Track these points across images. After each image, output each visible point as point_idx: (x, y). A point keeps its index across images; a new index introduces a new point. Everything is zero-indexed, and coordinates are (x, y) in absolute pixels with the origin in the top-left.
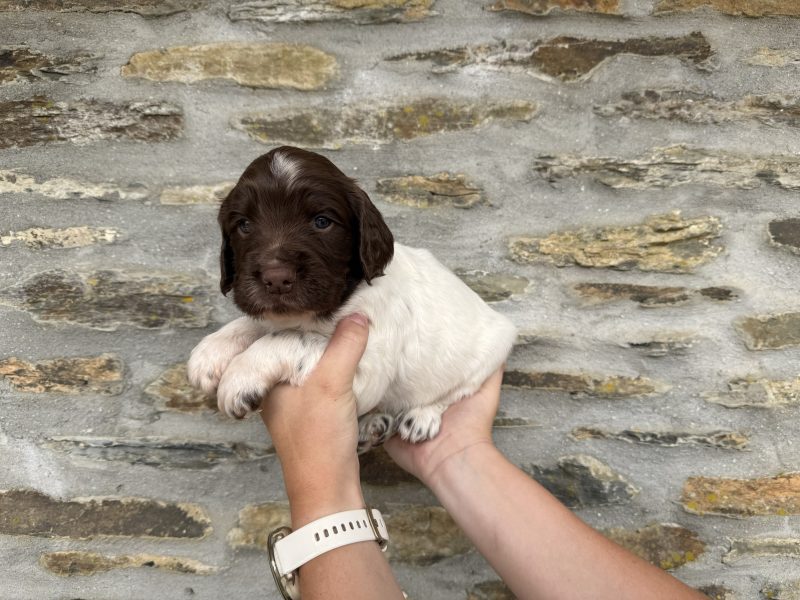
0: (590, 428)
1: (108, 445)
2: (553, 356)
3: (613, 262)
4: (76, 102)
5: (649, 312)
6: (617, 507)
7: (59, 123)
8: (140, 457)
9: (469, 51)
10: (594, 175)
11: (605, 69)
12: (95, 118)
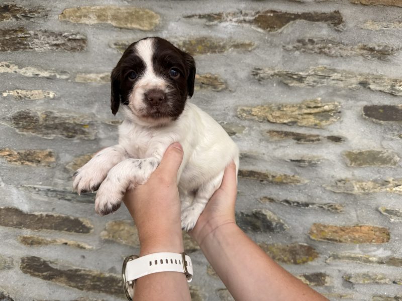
0: (269, 197)
1: (49, 190)
2: (254, 163)
3: (285, 121)
4: (37, 31)
5: (301, 146)
6: (279, 234)
7: (30, 41)
8: (62, 196)
9: (224, 15)
10: (281, 78)
11: (290, 27)
12: (46, 39)
